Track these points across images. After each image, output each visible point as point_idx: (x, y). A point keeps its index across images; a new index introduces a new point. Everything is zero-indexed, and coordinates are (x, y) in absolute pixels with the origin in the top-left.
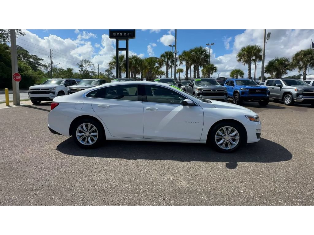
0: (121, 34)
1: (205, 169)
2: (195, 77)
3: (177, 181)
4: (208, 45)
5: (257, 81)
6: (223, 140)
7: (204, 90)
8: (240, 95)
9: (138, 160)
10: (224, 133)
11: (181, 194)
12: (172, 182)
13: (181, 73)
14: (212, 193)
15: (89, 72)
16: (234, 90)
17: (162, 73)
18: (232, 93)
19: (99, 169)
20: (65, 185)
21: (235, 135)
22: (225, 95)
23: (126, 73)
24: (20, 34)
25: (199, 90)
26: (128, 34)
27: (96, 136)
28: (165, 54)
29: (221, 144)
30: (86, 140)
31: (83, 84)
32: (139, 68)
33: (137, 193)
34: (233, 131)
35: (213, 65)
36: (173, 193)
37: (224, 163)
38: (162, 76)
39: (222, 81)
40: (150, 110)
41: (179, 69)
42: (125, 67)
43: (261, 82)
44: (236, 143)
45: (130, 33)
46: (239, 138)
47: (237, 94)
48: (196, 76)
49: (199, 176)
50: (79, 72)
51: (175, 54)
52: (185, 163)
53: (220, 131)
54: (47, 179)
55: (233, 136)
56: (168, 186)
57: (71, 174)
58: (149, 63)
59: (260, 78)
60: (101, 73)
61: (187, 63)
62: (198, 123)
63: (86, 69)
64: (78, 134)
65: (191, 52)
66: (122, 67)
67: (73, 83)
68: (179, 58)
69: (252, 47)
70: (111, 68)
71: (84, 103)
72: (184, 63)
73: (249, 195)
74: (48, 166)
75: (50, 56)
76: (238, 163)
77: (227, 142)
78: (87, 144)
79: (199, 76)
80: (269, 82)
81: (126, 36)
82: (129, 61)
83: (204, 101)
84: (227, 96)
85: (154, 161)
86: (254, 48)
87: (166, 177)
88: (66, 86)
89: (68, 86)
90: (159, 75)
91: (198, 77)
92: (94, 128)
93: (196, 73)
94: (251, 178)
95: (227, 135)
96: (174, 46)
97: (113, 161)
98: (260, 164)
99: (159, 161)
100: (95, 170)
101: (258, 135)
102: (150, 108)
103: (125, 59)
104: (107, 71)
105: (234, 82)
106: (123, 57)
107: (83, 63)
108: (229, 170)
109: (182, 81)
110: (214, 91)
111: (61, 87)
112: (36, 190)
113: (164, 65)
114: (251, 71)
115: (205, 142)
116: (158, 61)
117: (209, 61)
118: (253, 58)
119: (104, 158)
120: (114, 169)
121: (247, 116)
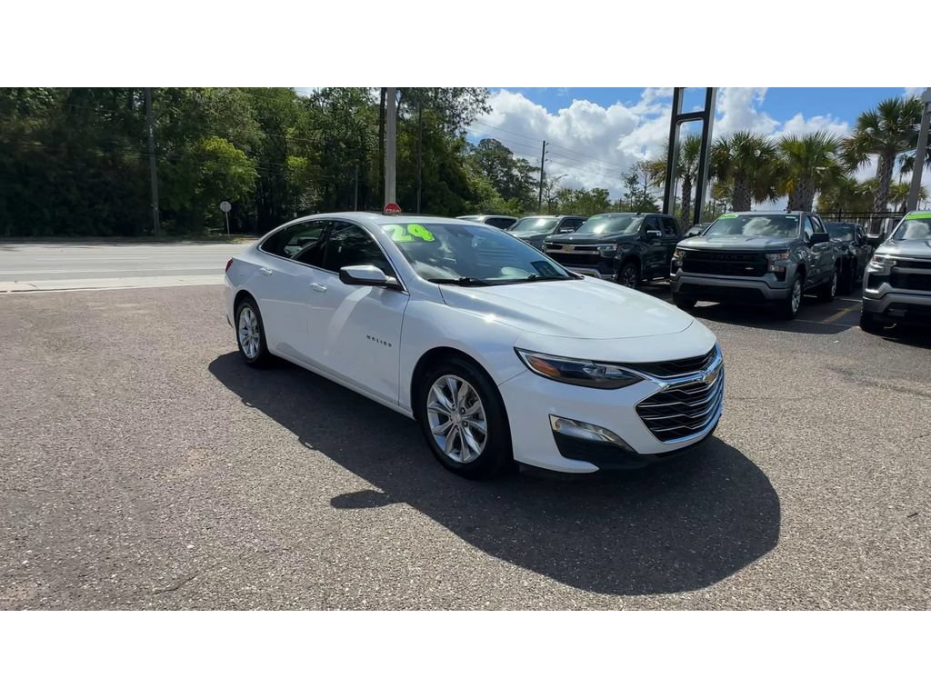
24: (482, 111)
27: (257, 341)
30: (248, 346)
37: (364, 488)
40: (316, 290)
44: (479, 448)
46: (486, 429)
50: (624, 198)
64: (242, 330)
75: (540, 160)
77: (458, 435)
78: (249, 356)
92: (256, 321)
95: (457, 409)
102: (316, 284)
115: (411, 415)
121: (522, 350)
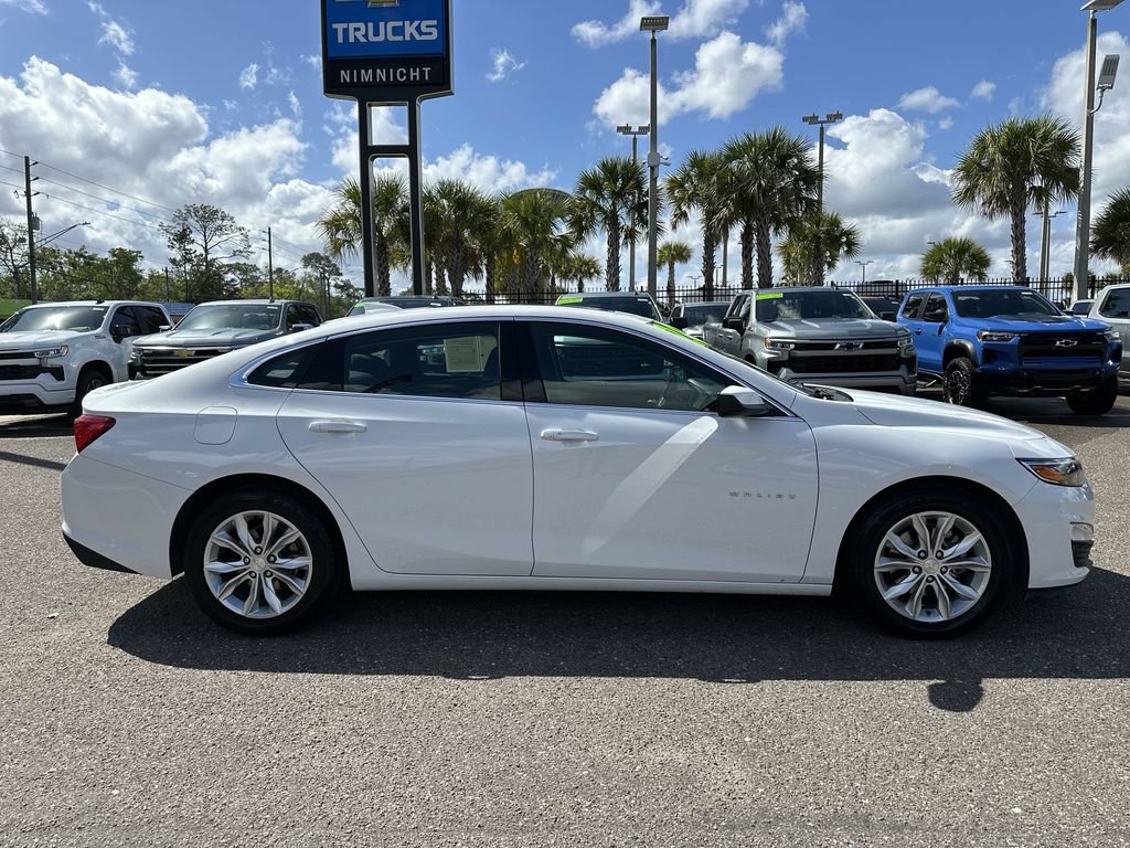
0: (381, 75)
1: (835, 714)
2: (747, 284)
3: (708, 770)
4: (813, 120)
5: (1055, 296)
6: (912, 576)
7: (798, 347)
8: (976, 365)
9: (508, 681)
10: (914, 543)
11: (732, 827)
12: (685, 778)
13: (677, 265)
14: (875, 819)
15: (223, 266)
16: (945, 342)
17: (587, 269)
18: (937, 357)
19: (333, 728)
20: (175, 803)
21: (971, 553)
22: (903, 367)
23: (410, 267)
25: (773, 344)
26: (415, 74)
27: (300, 573)
28: (602, 174)
29: (904, 599)
30: (254, 595)
31: (202, 326)
32: (475, 245)
33: (523, 830)
34: (958, 534)
35: (835, 223)
36: (696, 825)
37: (923, 686)
38: (585, 281)
39: (886, 297)
40: (562, 440)
41: (668, 247)
42: (407, 241)
43: (1075, 299)
44: (975, 592)
45: (426, 69)
46: (989, 564)
47: (962, 362)
48: (756, 279)
49: (810, 744)
50: (170, 267)
51: (652, 169)
52: (737, 688)
53: (899, 533)
54: (85, 780)
55: (958, 558)
56: (668, 793)
57: (202, 755)
58: (525, 221)
59: (1068, 280)
60: (280, 270)
61: (709, 215)
62: (793, 497)
63: (206, 250)
64: (212, 566)
65: (729, 159)
66: (391, 237)
67: (154, 323)
68: (671, 190)
69: (1031, 130)
70: (337, 247)
71: (240, 413)
72: (696, 213)
73: (1053, 825)
74: (83, 721)
75: (22, 192)
76: (988, 684)
77: (930, 589)
78: (258, 614)
79: (771, 279)
80: (1116, 298)
81: (408, 84)
82: (423, 207)
83: (817, 394)
84: (911, 371)
85: (587, 681)
86: (1039, 134)
87: (656, 755)
88: (118, 339)
89: (128, 335)
90: (572, 279)
91: (766, 283)
92: (294, 533)
93: (755, 263)
94: (1054, 751)
95: (931, 555)
96: (643, 130)
97: (393, 689)
98: (1092, 683)
99: (611, 682)
100: (312, 733)
101: (1080, 551)
102: (559, 430)
103: (408, 201)
104: (311, 259)
105: (943, 304)
106: (392, 189)
107: (192, 221)
108: (948, 715)
109: (689, 305)
110: (850, 347)
111: (97, 344)
112: (43, 829)
113: (598, 229)
114: (1023, 248)
115: (827, 589)
116: (570, 211)
117: (820, 202)
118: (1035, 185)
119: (348, 678)
120: (401, 726)
121: (1025, 460)
